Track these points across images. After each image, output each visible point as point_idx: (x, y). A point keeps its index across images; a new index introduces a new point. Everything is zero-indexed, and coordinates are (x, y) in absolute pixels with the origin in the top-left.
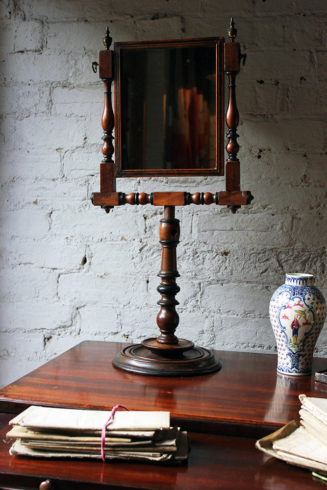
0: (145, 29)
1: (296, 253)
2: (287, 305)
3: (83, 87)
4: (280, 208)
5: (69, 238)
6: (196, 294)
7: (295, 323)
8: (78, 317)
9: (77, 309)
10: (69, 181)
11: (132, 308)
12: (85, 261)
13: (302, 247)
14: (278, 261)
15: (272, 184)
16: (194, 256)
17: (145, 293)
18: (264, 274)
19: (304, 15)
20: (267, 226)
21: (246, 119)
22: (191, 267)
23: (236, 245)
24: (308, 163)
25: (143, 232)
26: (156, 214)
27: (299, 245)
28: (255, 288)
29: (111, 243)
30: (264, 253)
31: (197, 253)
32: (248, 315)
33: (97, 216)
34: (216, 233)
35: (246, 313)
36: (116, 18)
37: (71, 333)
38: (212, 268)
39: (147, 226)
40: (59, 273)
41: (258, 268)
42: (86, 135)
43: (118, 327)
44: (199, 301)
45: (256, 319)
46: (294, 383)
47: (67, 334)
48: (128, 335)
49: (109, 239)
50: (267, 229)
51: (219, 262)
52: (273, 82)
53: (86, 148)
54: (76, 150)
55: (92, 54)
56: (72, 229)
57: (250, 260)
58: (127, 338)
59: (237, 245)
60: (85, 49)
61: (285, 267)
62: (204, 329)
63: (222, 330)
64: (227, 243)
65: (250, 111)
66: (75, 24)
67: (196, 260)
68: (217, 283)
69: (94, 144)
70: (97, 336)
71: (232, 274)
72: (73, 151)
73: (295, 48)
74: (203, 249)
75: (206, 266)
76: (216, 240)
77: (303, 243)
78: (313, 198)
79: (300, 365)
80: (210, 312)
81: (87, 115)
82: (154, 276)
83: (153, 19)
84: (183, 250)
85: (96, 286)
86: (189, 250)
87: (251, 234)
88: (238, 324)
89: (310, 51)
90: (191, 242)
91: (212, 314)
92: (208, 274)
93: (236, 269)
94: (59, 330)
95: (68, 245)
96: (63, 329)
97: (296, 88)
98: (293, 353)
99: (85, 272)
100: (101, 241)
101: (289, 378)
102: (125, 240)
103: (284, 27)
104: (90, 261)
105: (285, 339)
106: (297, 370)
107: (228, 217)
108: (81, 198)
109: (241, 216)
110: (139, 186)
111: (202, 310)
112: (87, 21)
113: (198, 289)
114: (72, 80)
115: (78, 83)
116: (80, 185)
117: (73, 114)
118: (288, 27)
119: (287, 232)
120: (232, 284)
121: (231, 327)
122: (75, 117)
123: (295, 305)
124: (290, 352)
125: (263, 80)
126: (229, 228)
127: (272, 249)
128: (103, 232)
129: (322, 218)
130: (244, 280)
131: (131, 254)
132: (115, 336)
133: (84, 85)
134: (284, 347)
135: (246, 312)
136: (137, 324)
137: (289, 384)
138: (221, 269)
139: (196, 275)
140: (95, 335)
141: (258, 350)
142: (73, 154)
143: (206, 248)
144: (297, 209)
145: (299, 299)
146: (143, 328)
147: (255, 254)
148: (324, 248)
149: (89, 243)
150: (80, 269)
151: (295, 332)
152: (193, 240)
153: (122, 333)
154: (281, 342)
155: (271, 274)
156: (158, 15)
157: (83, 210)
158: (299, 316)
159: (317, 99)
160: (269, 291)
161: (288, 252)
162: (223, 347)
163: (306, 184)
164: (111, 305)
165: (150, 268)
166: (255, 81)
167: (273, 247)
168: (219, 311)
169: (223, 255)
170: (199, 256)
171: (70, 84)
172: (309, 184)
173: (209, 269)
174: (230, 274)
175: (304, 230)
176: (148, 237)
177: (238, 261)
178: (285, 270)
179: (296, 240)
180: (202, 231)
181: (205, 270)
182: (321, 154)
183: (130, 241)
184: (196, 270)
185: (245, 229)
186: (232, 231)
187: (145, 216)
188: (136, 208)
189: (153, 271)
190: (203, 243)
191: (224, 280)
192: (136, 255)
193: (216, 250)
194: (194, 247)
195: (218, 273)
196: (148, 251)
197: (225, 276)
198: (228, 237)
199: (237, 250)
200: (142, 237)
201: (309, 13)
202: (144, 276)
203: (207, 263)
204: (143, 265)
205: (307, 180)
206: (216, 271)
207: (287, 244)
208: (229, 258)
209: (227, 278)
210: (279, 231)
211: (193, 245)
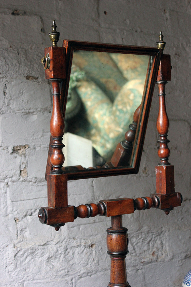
0: (5, 24)
1: (144, 236)
13: (148, 230)
16: (65, 253)
19: (136, 31)
22: (64, 265)
23: (99, 236)
25: (16, 236)
26: (26, 216)
27: (145, 228)
31: (67, 249)
34: (81, 227)
38: (82, 262)
39: (18, 229)
51: (87, 255)
59: (100, 237)
61: (137, 249)
64: (92, 236)
67: (67, 257)
68: (86, 276)
71: (98, 265)
74: (72, 244)
75: (76, 261)
76: (83, 234)
77: (148, 226)
82: (30, 282)
83: (13, 14)
84: (55, 249)
86: (60, 248)
90: (62, 239)
92: (78, 268)
93: (101, 259)
103: (123, 39)
110: (8, 188)
113: (71, 285)
119: (137, 218)
120: (99, 274)
126: (92, 221)
131: (5, 263)
138: (89, 261)
139: (68, 272)
143: (75, 244)
148: (162, 227)
152: (63, 237)
156: (16, 11)
161: (138, 236)
163: (147, 175)
165: (24, 274)
169: (89, 248)
170: (69, 252)
172: (148, 175)
173: (79, 263)
174: (97, 264)
175: (147, 215)
176: (21, 241)
177: (102, 251)
178: (137, 252)
179: (143, 224)
180: (71, 227)
181: (76, 265)
182: (155, 149)
183: (3, 249)
184: (68, 266)
185: (105, 220)
186: (95, 224)
187: (16, 219)
188: (6, 211)
189: (28, 276)
190: (73, 239)
191: (92, 272)
192: (11, 262)
193: (85, 244)
194: (65, 244)
195: (87, 266)
196: (22, 256)
197: (93, 268)
198: (92, 230)
199: (100, 241)
200: (15, 241)
201: (139, 30)
202: (20, 284)
203: (77, 257)
204: (17, 272)
205: (146, 171)
206: (85, 265)
207: (138, 229)
208: (95, 249)
209: (95, 269)
210: (131, 218)
211: (63, 243)
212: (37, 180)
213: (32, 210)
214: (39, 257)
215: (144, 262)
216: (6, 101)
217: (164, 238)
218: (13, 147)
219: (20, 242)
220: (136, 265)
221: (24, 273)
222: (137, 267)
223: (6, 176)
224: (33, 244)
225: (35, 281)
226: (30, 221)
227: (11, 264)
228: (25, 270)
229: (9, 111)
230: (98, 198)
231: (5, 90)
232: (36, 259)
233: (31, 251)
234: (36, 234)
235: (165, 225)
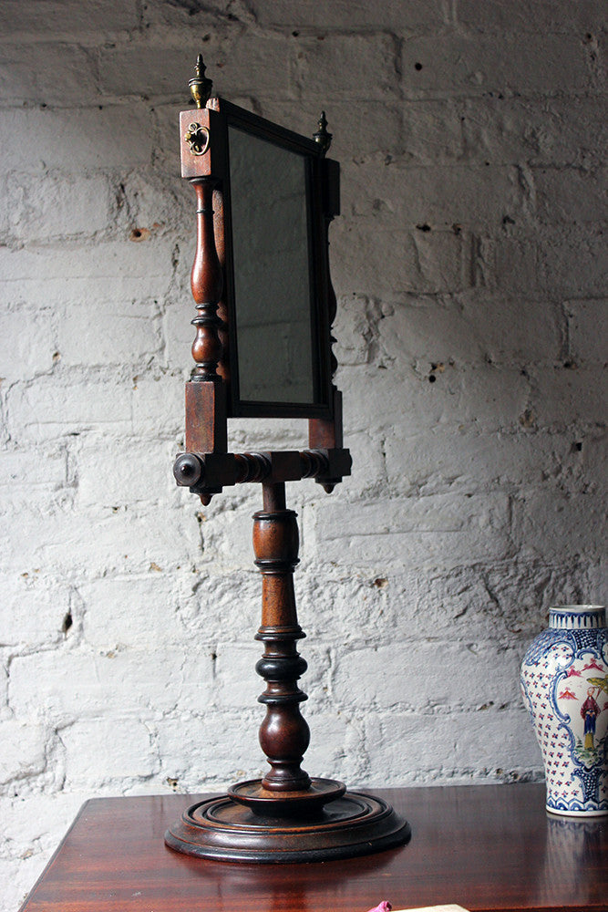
1: (522, 571)
2: (569, 670)
3: (44, 246)
4: (481, 482)
5: (31, 575)
6: (322, 674)
7: (589, 704)
8: (59, 749)
9: (56, 731)
10: (23, 450)
11: (184, 718)
12: (68, 622)
13: (533, 558)
14: (487, 589)
15: (463, 433)
16: (311, 593)
17: (211, 682)
18: (461, 619)
19: (501, 97)
20: (458, 520)
21: (401, 304)
23: (399, 563)
24: (533, 388)
25: (198, 549)
26: (222, 509)
27: (527, 554)
28: (446, 650)
29: (127, 578)
30: (457, 575)
31: (317, 586)
32: (436, 708)
33: (92, 523)
34: (354, 541)
35: (431, 705)
36: (112, 100)
37: (43, 787)
38: (352, 616)
39: (204, 535)
40: (9, 654)
41: (449, 608)
42: (56, 348)
43: (152, 763)
44: (330, 688)
45: (453, 716)
46: (591, 832)
47: (35, 790)
48: (177, 780)
49: (122, 569)
50: (459, 527)
51: (366, 602)
52: (450, 228)
53: (57, 376)
54: (35, 381)
55: (62, 174)
56: (36, 553)
57: (430, 591)
58: (175, 784)
59: (401, 564)
60: (45, 165)
61: (503, 602)
62: (344, 746)
63: (383, 747)
64: (379, 561)
65: (408, 286)
66: (19, 110)
67: (316, 602)
68: (364, 647)
69: (76, 367)
70: (106, 789)
71: (395, 626)
72: (29, 384)
73: (488, 161)
74: (330, 576)
75: (339, 613)
76: (356, 556)
77: (534, 548)
78: (548, 456)
79: (601, 793)
80: (353, 710)
81: (56, 304)
82: (229, 644)
85: (98, 676)
87: (430, 537)
88: (415, 730)
89: (517, 166)
91: (359, 713)
92: (344, 628)
93: (403, 614)
94: (15, 783)
95: (28, 589)
96: (24, 781)
97: (497, 240)
98: (585, 768)
99: (72, 648)
100: (105, 574)
101: (580, 824)
102: (159, 570)
103: (463, 119)
104: (79, 623)
105: (567, 742)
106: (595, 804)
107: (379, 506)
108: (52, 485)
109: (404, 502)
111: (337, 706)
112: (44, 106)
113: (326, 663)
114: (19, 232)
115: (32, 236)
116: (50, 456)
117: (25, 303)
118: (471, 120)
119: (503, 528)
120: (397, 646)
121: (402, 737)
122: (30, 309)
123: (587, 667)
124: (579, 767)
125: (429, 224)
126: (381, 529)
127: (473, 567)
128: (108, 556)
129: (567, 497)
130: (421, 636)
131: (174, 600)
132: (146, 783)
133: (47, 242)
134: (566, 758)
135: (432, 703)
136: (195, 752)
137: (581, 836)
138: (372, 616)
139: (318, 633)
140: (102, 785)
141: (463, 780)
142: (28, 390)
143: (336, 575)
144: (517, 481)
145: (592, 656)
146: (212, 759)
147: (439, 580)
148: (577, 555)
149: (77, 582)
150: (59, 640)
151: (590, 724)
152: (307, 560)
153: (163, 776)
154: (558, 749)
155: (476, 617)
157: (59, 511)
158: (597, 690)
159: (538, 260)
160: (475, 653)
161: (507, 570)
162: (388, 781)
163: (531, 430)
164: (133, 717)
165: (216, 628)
166: (414, 227)
167: (475, 562)
168: (373, 706)
169: (372, 586)
170: (321, 592)
171: (15, 239)
172: (537, 429)
173: (346, 618)
174: (391, 625)
175: (534, 522)
176: (210, 559)
177: (405, 597)
178: (504, 608)
179: (521, 545)
180: (327, 540)
181: (338, 621)
182: (555, 367)
183: (170, 571)
184: (317, 622)
185: (415, 529)
186: (389, 536)
187: (199, 515)
188: (179, 499)
189: (224, 633)
190: (330, 565)
191: (379, 640)
192: (186, 600)
193: (359, 576)
194: (311, 575)
195: (367, 626)
196: (211, 590)
197: (381, 631)
198: (380, 548)
199: (402, 575)
200: (197, 560)
201: (509, 93)
202: (206, 646)
203: (342, 606)
204: (201, 621)
205: (531, 420)
206: (360, 622)
207: (504, 553)
208: (387, 591)
209: (386, 634)
210: (485, 527)
211: (308, 570)
212: (245, 437)
213: (235, 497)
214: (251, 596)
215: (520, 630)
216: (178, 277)
217: (585, 580)
218: (191, 369)
219: (207, 562)
220: (499, 636)
221: (215, 624)
222: (501, 642)
223: (178, 429)
224: (237, 567)
225: (241, 645)
226: (231, 520)
227: (187, 603)
228: (220, 620)
229: (183, 297)
230: (395, 478)
231: (176, 255)
232: (245, 600)
233: (231, 582)
234: (244, 548)
235: (586, 550)
